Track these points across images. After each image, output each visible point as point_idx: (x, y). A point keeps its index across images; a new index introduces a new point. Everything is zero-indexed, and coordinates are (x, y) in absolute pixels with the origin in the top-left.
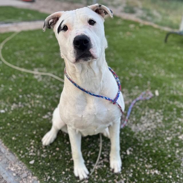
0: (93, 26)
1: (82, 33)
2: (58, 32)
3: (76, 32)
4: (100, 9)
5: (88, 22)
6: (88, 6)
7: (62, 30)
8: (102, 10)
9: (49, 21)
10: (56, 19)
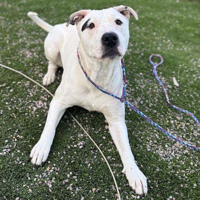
0: (120, 26)
1: (111, 31)
2: (83, 29)
3: (105, 30)
4: (126, 11)
5: (115, 21)
6: (114, 7)
7: (88, 27)
8: (127, 12)
9: (74, 17)
10: (81, 17)
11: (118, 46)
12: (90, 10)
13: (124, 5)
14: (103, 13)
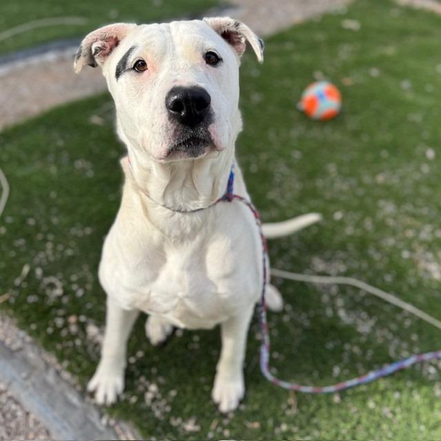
0: (214, 69)
2: (118, 75)
4: (237, 33)
5: (203, 57)
7: (130, 69)
8: (239, 36)
9: (92, 44)
10: (112, 43)
11: (210, 123)
12: (134, 25)
13: (232, 18)
14: (170, 32)
